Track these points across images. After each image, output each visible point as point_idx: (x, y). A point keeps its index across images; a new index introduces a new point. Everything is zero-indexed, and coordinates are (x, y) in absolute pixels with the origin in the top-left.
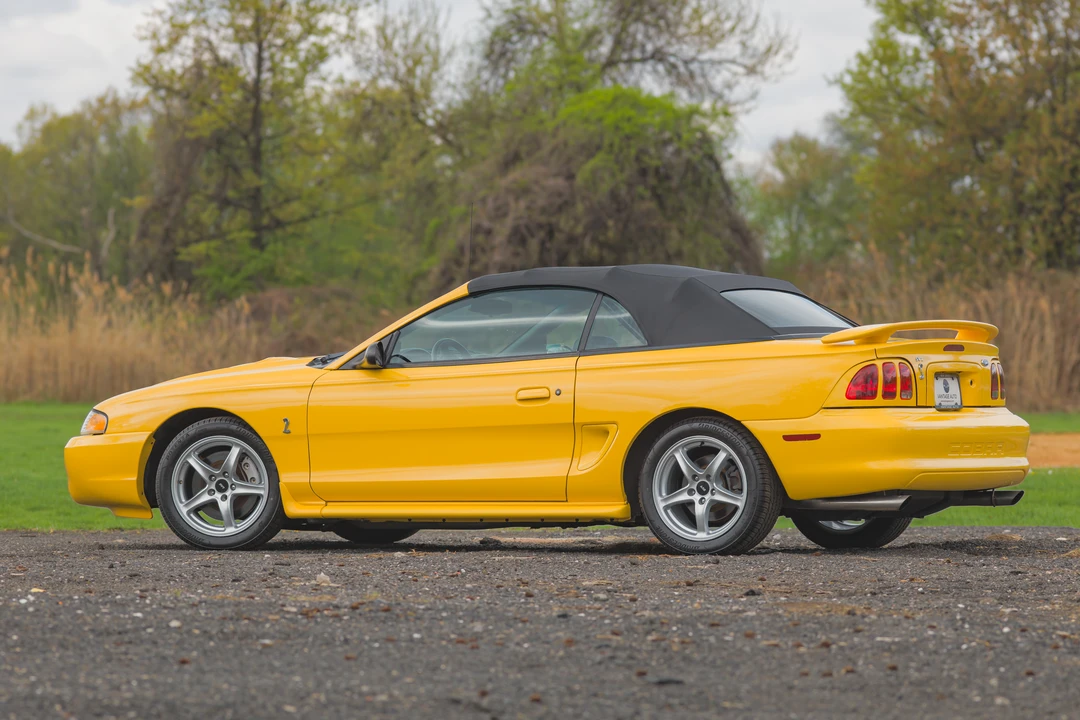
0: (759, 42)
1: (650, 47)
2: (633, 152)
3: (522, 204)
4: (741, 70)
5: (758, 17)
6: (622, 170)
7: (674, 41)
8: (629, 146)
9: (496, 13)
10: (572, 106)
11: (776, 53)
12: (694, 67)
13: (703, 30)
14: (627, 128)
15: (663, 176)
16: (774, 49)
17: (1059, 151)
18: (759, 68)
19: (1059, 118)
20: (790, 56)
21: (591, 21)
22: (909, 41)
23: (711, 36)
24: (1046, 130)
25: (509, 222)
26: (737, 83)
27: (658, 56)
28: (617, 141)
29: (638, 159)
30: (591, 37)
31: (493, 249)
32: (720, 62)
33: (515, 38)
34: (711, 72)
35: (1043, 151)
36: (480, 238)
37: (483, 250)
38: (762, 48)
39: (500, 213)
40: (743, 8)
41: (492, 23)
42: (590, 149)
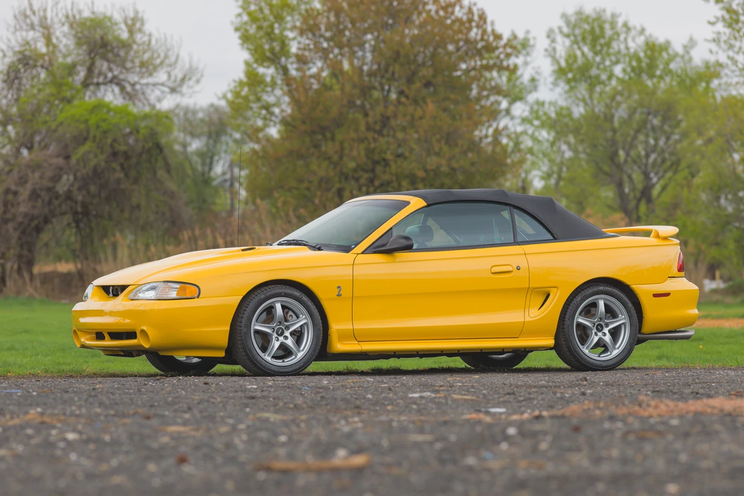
0: (178, 73)
1: (110, 75)
2: (109, 141)
3: (37, 175)
4: (166, 89)
5: (178, 56)
6: (102, 153)
7: (124, 71)
8: (106, 138)
9: (10, 54)
10: (68, 113)
11: (190, 79)
12: (138, 87)
13: (142, 65)
14: (104, 126)
15: (127, 156)
16: (188, 77)
17: (371, 140)
18: (179, 89)
19: (370, 119)
20: (198, 81)
21: (69, 60)
22: (268, 72)
23: (148, 67)
24: (363, 128)
25: (29, 186)
26: (164, 97)
27: (115, 81)
28: (98, 134)
29: (111, 145)
30: (72, 69)
31: (18, 204)
32: (155, 85)
33: (22, 70)
34: (148, 91)
35: (361, 141)
36: (10, 197)
37: (12, 205)
38: (180, 76)
39: (23, 181)
40: (168, 50)
41: (7, 60)
42: (81, 139)
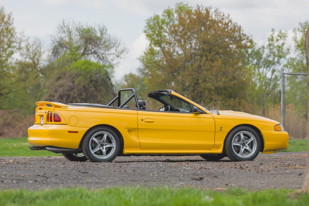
0: (119, 49)
1: (93, 51)
2: (89, 76)
3: (62, 89)
4: (115, 56)
5: (120, 43)
6: (86, 80)
7: (99, 49)
8: (88, 75)
9: (55, 42)
10: (74, 65)
11: (124, 52)
12: (104, 55)
13: (106, 46)
14: (88, 70)
15: (96, 81)
16: (123, 51)
17: (194, 74)
18: (120, 56)
19: (194, 67)
20: (127, 53)
21: (79, 44)
22: (157, 49)
23: (108, 48)
24: (190, 70)
25: (58, 93)
26: (114, 59)
27: (95, 53)
28: (85, 73)
29: (90, 78)
30: (78, 48)
32: (110, 54)
33: (60, 48)
34: (108, 57)
35: (189, 75)
36: (51, 97)
38: (120, 51)
39: (56, 91)
40: (116, 41)
41: (54, 44)
42: (78, 75)
